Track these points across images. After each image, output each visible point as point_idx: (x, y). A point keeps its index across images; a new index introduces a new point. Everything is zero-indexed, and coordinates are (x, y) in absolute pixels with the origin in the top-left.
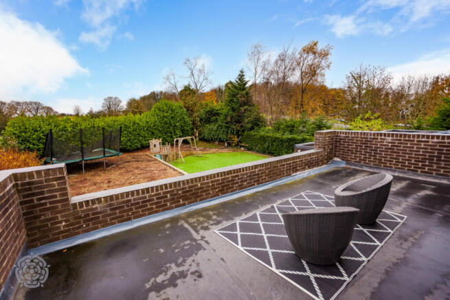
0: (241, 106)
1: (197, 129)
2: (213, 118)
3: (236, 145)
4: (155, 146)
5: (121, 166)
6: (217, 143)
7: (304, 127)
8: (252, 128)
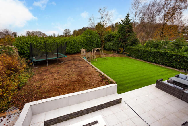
0: (126, 33)
1: (103, 44)
2: (111, 39)
3: (122, 53)
4: (83, 52)
5: (66, 63)
6: (112, 51)
7: (166, 45)
8: (132, 45)
